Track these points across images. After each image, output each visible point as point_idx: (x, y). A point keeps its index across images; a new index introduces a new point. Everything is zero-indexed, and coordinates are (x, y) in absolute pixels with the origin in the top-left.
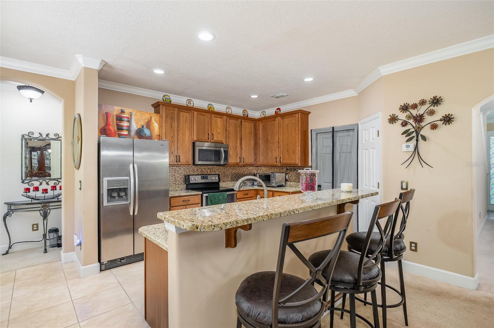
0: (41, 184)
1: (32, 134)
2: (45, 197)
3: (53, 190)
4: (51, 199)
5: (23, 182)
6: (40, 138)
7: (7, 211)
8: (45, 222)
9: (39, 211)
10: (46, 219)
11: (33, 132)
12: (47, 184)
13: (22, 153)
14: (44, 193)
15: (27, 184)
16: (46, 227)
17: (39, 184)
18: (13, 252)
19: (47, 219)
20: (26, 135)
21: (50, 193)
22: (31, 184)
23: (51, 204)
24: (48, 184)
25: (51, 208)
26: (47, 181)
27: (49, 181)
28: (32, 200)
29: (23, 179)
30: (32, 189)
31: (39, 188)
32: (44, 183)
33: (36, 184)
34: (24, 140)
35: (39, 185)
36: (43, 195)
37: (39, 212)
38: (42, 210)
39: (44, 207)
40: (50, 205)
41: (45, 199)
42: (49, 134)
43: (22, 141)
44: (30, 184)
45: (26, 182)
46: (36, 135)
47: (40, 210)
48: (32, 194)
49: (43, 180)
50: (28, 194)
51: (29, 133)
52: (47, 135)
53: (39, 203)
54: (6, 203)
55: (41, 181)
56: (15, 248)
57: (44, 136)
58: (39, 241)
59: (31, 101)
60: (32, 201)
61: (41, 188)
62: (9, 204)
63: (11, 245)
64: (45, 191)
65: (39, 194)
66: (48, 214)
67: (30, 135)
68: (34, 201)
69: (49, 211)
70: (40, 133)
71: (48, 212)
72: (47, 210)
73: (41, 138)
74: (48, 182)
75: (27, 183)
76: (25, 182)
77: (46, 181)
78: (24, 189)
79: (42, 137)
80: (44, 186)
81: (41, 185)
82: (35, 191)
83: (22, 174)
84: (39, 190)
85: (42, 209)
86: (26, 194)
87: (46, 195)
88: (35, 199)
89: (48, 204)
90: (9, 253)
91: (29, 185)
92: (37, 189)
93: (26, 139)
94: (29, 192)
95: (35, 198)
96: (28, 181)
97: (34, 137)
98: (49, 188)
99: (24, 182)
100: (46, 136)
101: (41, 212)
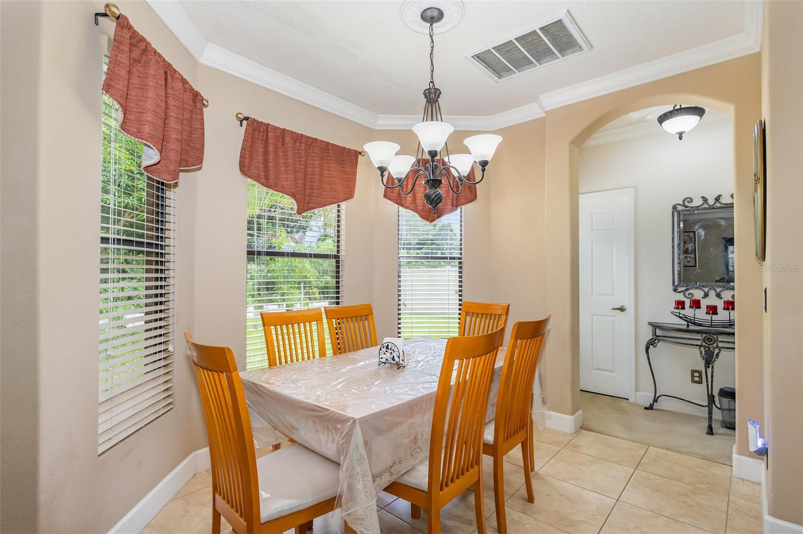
0: (706, 295)
1: (690, 200)
2: (712, 323)
3: (728, 309)
4: (723, 327)
5: (675, 290)
6: (703, 206)
7: (652, 338)
8: (709, 371)
9: (698, 347)
10: (711, 366)
11: (690, 198)
12: (718, 296)
13: (673, 238)
14: (709, 314)
15: (682, 293)
16: (712, 382)
17: (703, 296)
18: (661, 410)
19: (713, 367)
20: (679, 204)
21: (722, 315)
22: (689, 294)
23: (721, 338)
24: (720, 295)
25: (720, 345)
26: (718, 290)
27: (722, 290)
28: (690, 324)
29: (676, 284)
30: (688, 303)
31: (701, 303)
32: (712, 293)
33: (698, 294)
34: (676, 214)
35: (703, 298)
36: (708, 317)
37: (698, 350)
38: (703, 346)
39: (707, 342)
40: (719, 339)
41: (711, 326)
42: (721, 195)
43: (673, 217)
44: (687, 295)
45: (680, 289)
46: (697, 202)
47: (700, 346)
48: (688, 312)
49: (710, 289)
50: (682, 312)
51: (684, 200)
52: (717, 199)
53: (698, 332)
54: (650, 324)
55: (706, 290)
56: (663, 404)
57: (711, 201)
58: (702, 406)
59: (681, 138)
60: (688, 325)
61: (704, 303)
62: (655, 326)
63: (657, 396)
64: (713, 310)
65: (701, 314)
66: (714, 357)
67: (686, 204)
68: (692, 327)
69: (716, 351)
70: (702, 197)
71: (714, 353)
72: (714, 349)
73: (706, 206)
74: (720, 292)
75: (682, 291)
76: (678, 291)
77: (716, 291)
78: (675, 303)
79: (708, 204)
80: (712, 300)
81: (707, 298)
82: (693, 308)
83: (673, 275)
84: (701, 306)
85: (704, 344)
86: (678, 311)
87: (715, 317)
88: (695, 324)
89: (715, 336)
90: (655, 410)
91: (685, 296)
92: (696, 304)
93: (679, 212)
94: (683, 308)
95: (694, 320)
96: (683, 289)
97: (692, 207)
98: (720, 304)
99: (677, 289)
100: (714, 201)
101: (702, 349)
